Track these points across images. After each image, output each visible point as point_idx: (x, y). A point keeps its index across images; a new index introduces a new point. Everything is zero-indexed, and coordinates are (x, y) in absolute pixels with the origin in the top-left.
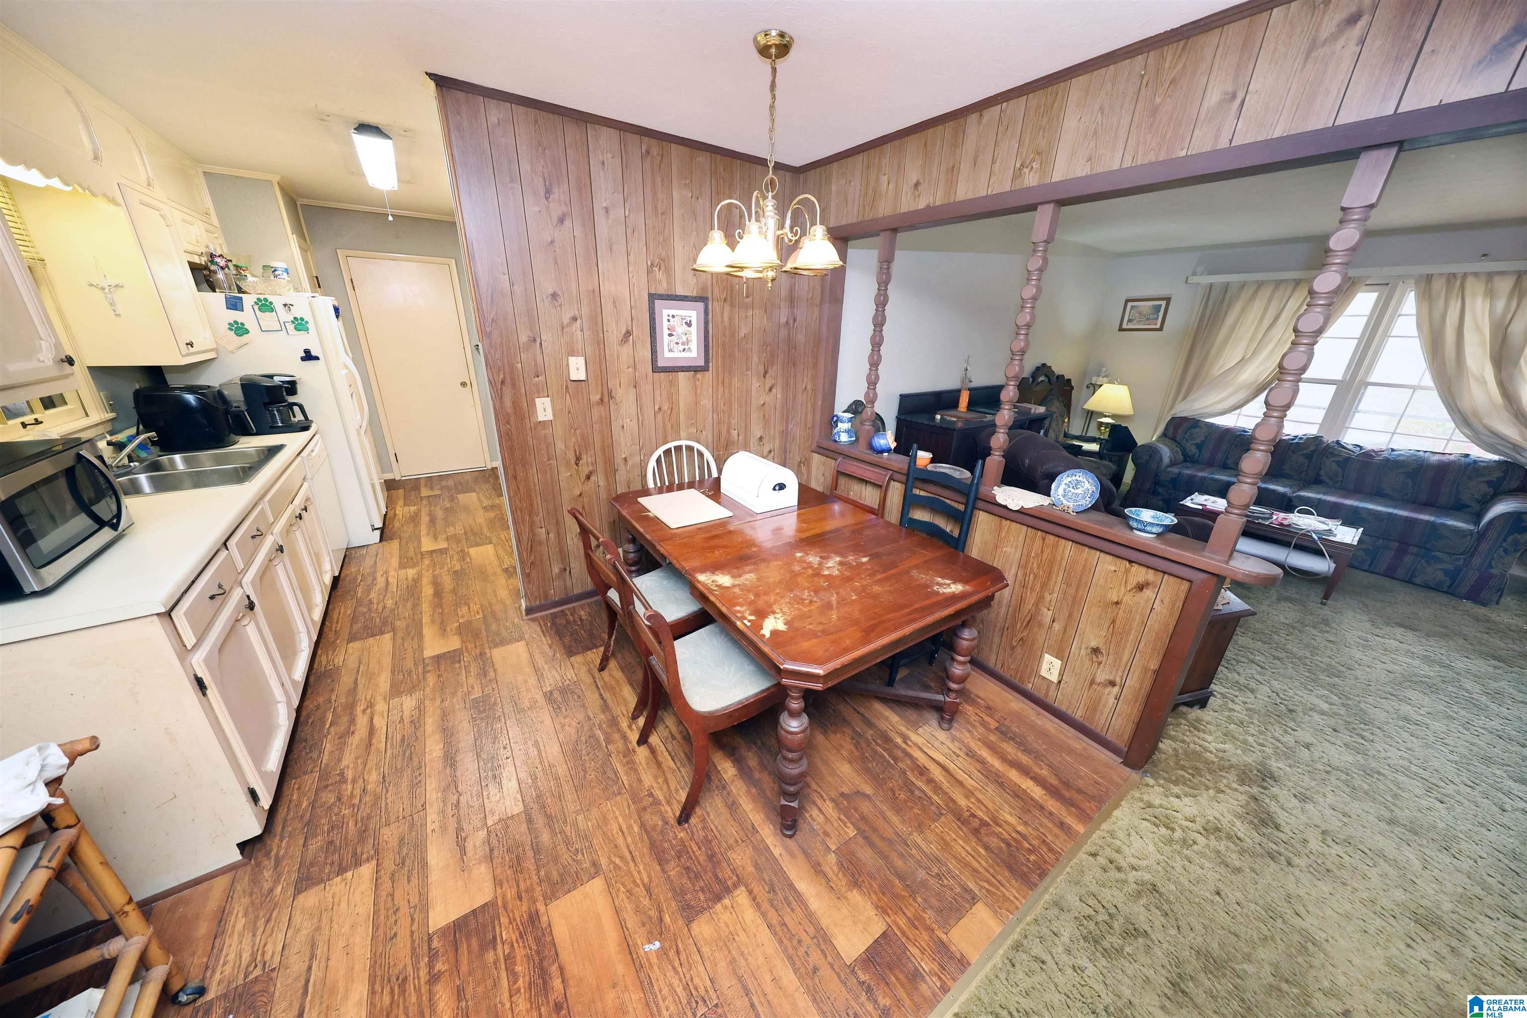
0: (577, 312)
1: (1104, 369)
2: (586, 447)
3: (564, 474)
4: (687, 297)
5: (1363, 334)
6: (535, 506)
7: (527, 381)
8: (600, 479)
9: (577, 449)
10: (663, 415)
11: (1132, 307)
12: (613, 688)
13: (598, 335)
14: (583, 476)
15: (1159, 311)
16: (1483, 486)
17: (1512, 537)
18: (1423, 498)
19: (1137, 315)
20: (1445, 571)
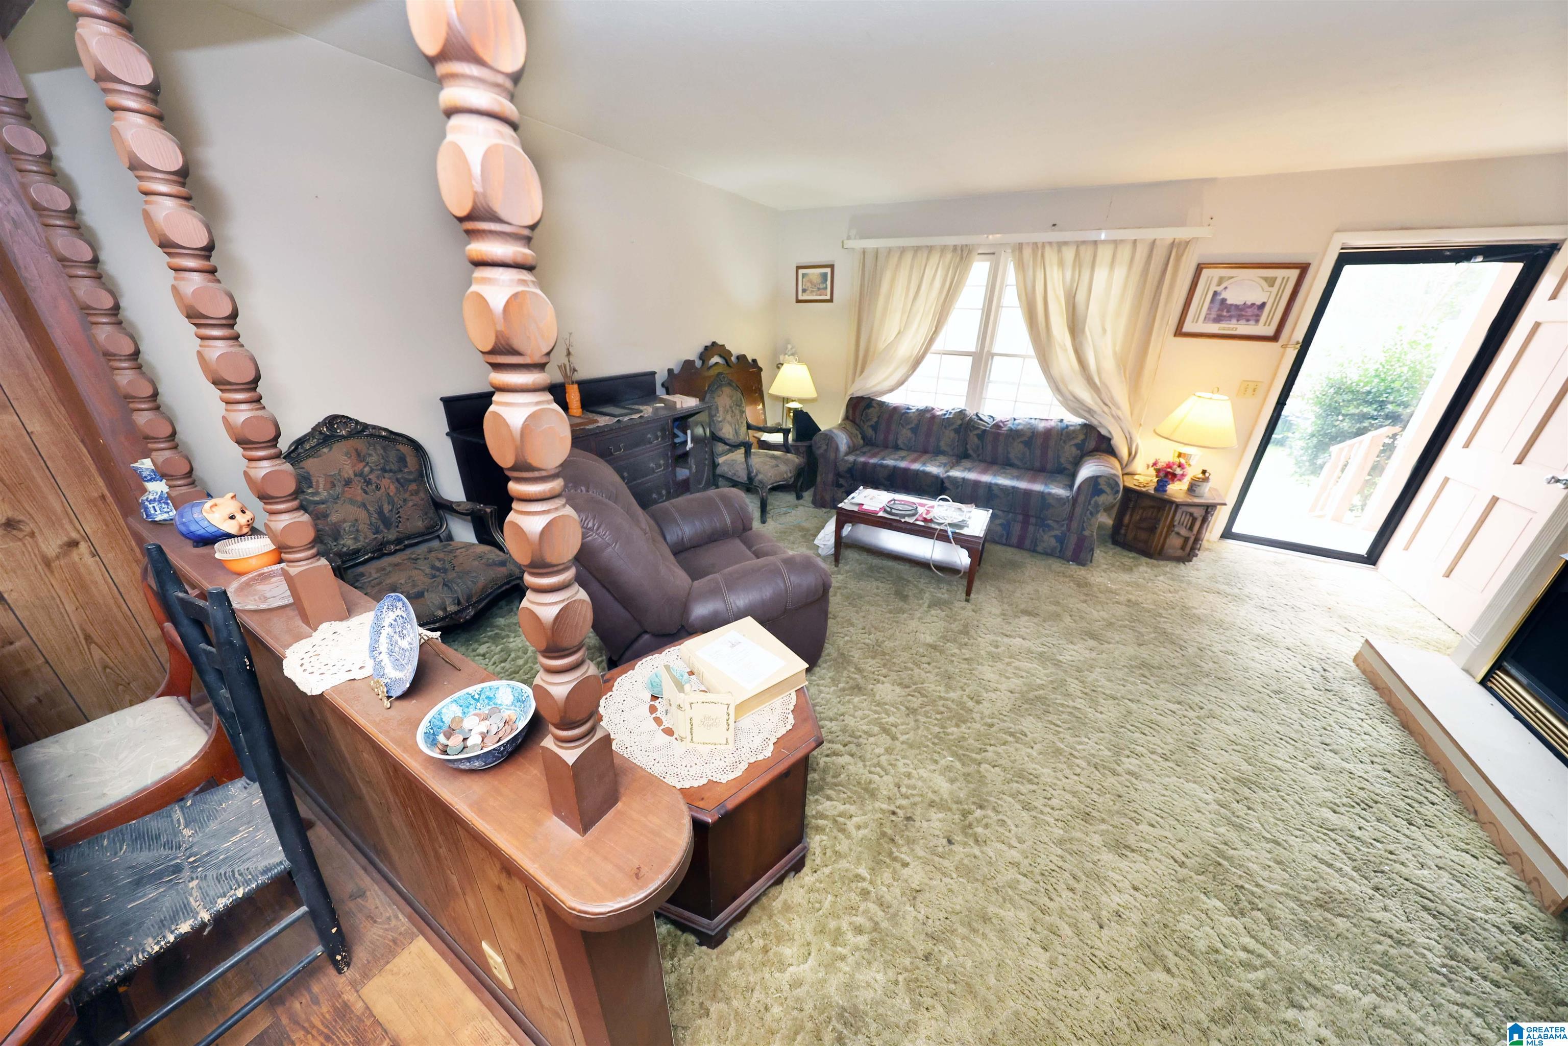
1: (789, 347)
5: (984, 306)
11: (804, 275)
15: (826, 280)
16: (1074, 450)
17: (1094, 500)
18: (1037, 464)
19: (809, 284)
20: (1056, 537)
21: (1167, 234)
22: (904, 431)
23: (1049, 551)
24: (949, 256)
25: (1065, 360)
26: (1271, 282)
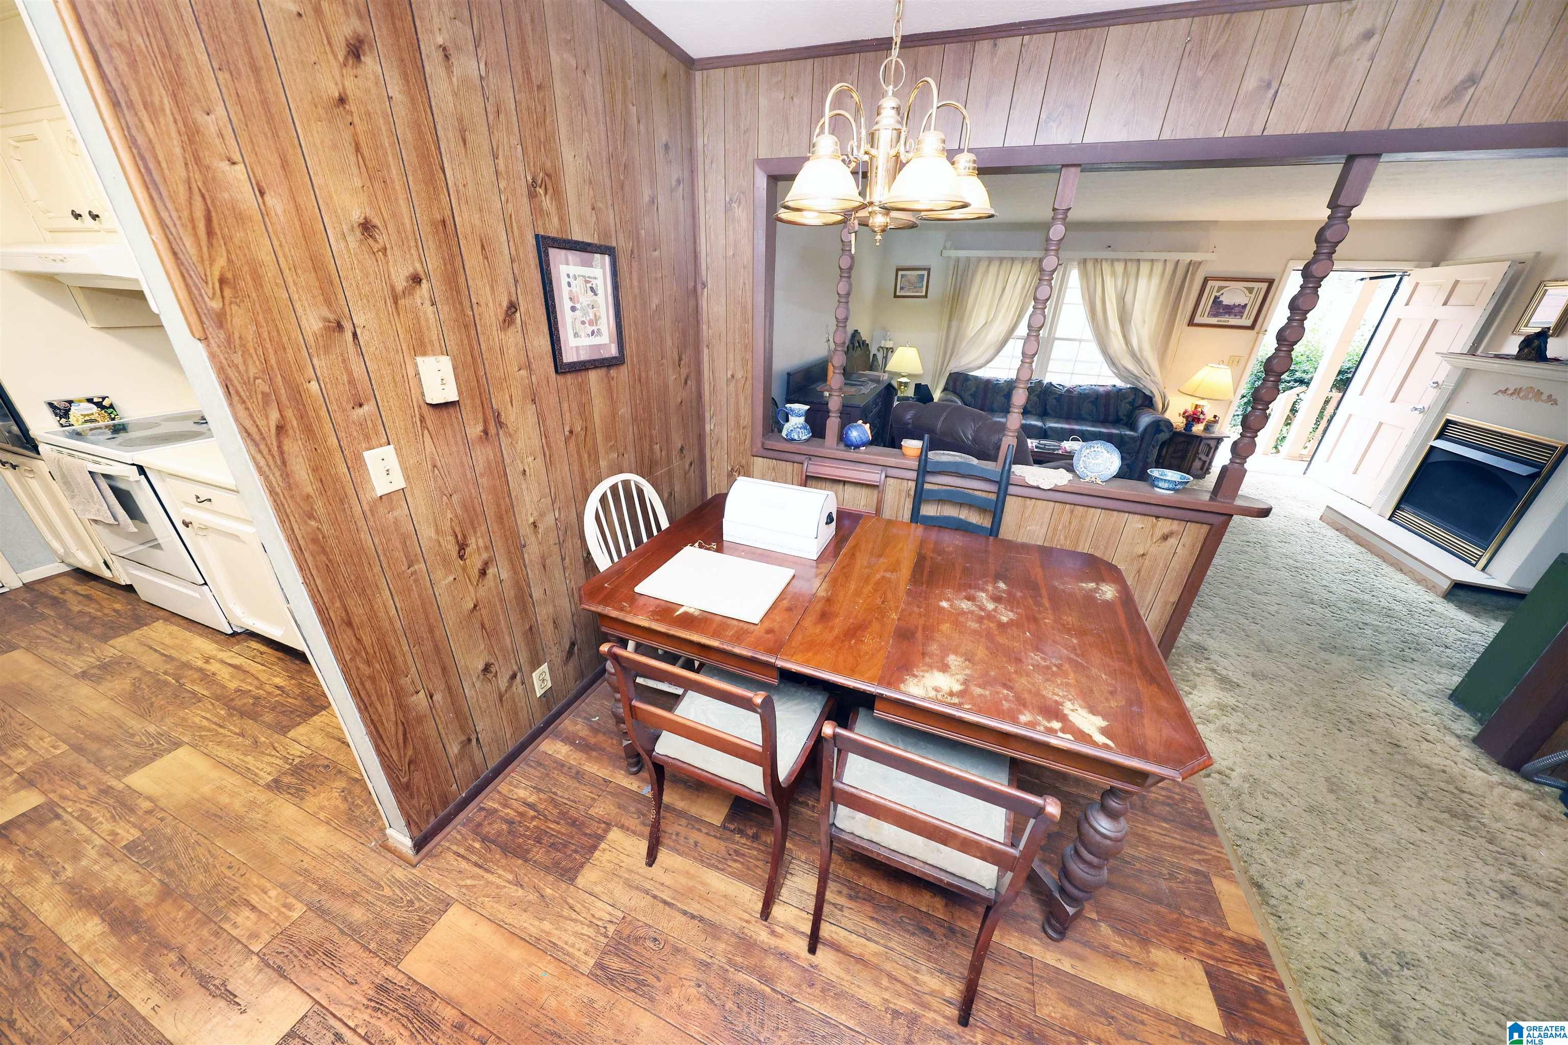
0: (418, 266)
2: (472, 523)
3: (444, 580)
4: (589, 244)
6: (400, 659)
7: (339, 417)
8: (502, 571)
9: (457, 530)
10: (576, 441)
12: (691, 890)
13: (463, 311)
14: (475, 573)
15: (923, 281)
16: (1129, 407)
17: (1156, 437)
19: (906, 283)
21: (1186, 257)
25: (1117, 344)
26: (1250, 290)
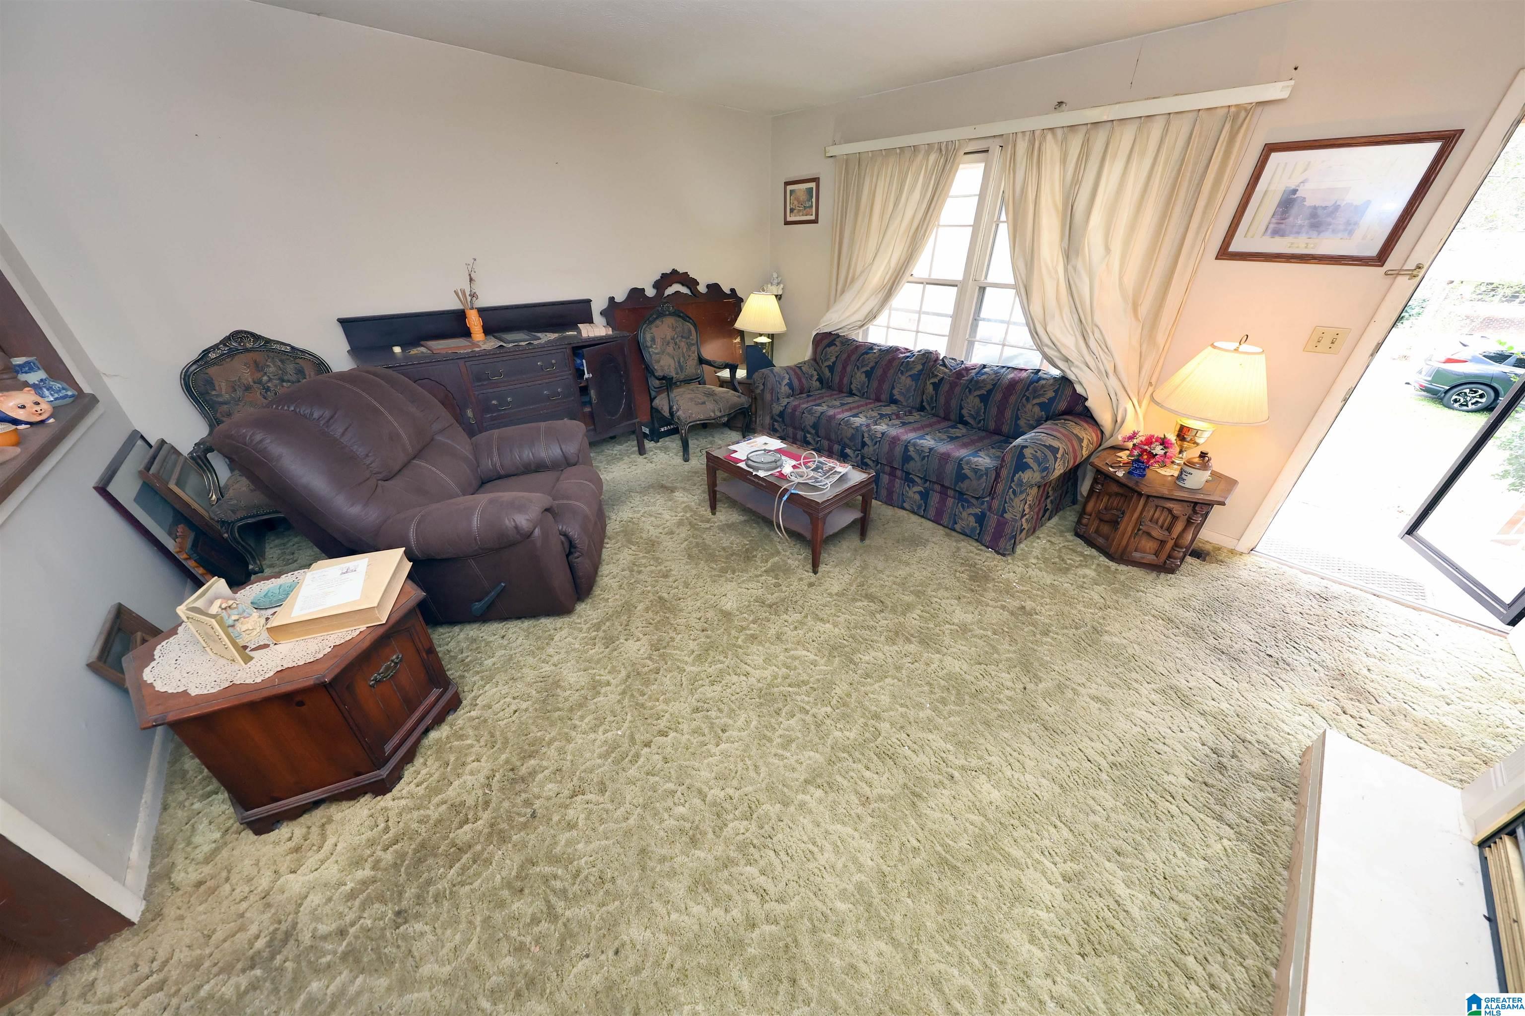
1: (775, 276)
5: (974, 222)
11: (791, 191)
15: (812, 197)
16: (1037, 409)
17: (1017, 476)
18: (992, 425)
19: (796, 203)
20: (975, 515)
22: (903, 378)
23: (968, 532)
24: (933, 157)
